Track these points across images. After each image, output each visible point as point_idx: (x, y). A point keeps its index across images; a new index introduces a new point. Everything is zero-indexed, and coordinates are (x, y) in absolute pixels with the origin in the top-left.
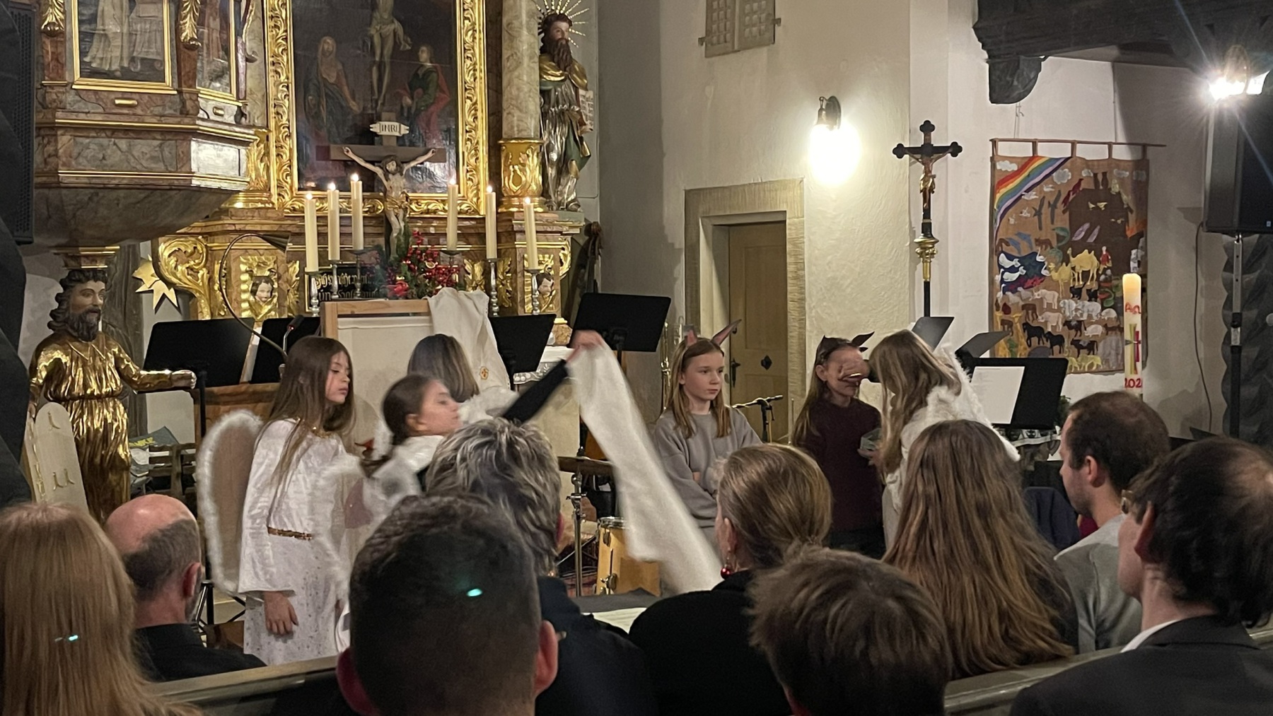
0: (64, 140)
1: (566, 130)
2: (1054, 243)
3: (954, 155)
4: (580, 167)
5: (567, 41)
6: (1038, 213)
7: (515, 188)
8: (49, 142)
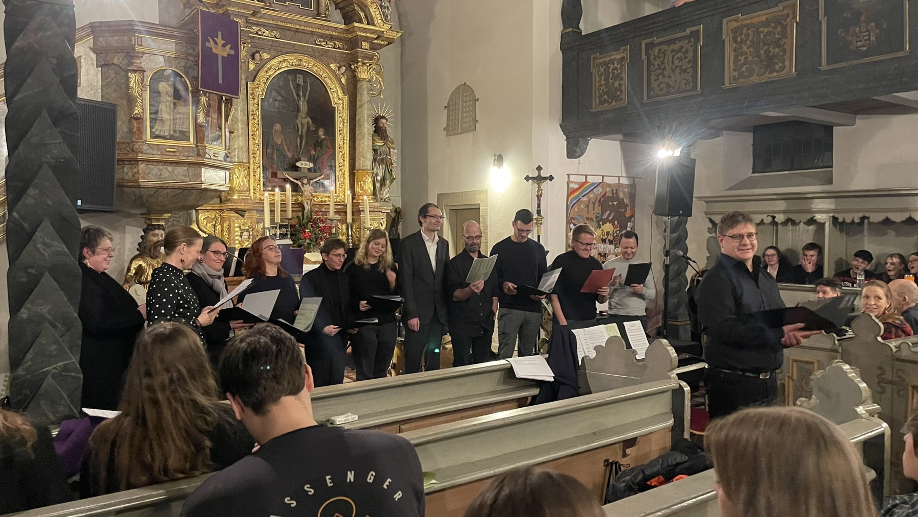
0: (142, 166)
1: (384, 166)
2: (594, 219)
3: (551, 180)
4: (391, 183)
5: (386, 128)
6: (587, 206)
7: (361, 192)
8: (135, 167)
